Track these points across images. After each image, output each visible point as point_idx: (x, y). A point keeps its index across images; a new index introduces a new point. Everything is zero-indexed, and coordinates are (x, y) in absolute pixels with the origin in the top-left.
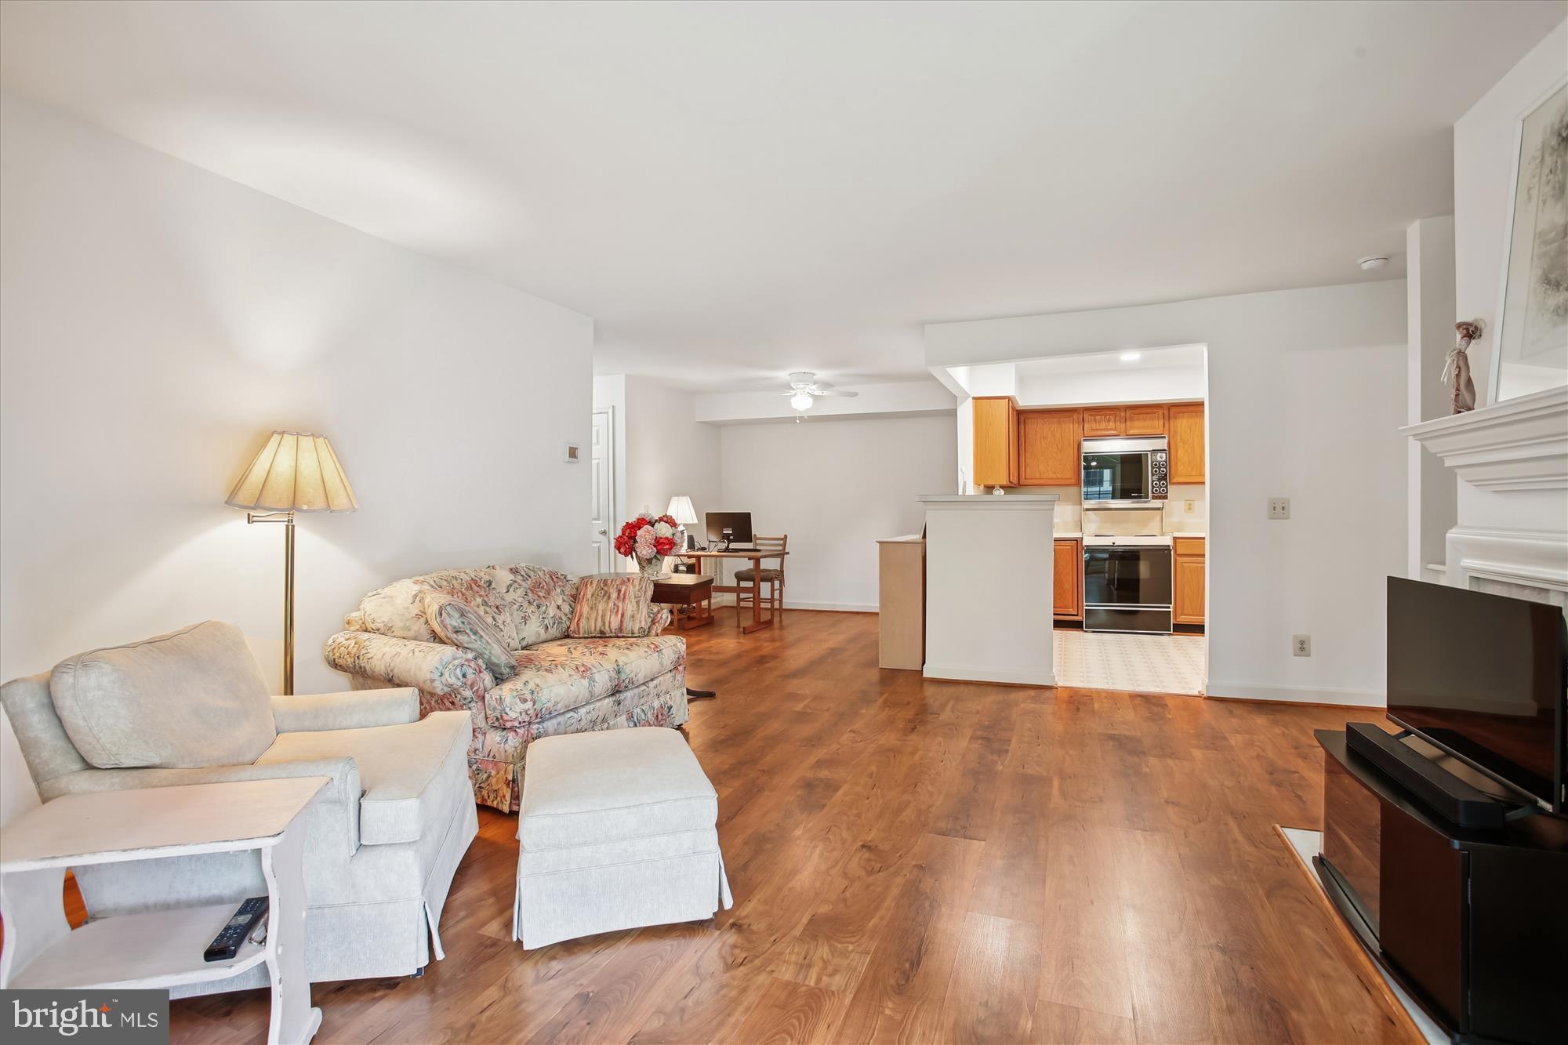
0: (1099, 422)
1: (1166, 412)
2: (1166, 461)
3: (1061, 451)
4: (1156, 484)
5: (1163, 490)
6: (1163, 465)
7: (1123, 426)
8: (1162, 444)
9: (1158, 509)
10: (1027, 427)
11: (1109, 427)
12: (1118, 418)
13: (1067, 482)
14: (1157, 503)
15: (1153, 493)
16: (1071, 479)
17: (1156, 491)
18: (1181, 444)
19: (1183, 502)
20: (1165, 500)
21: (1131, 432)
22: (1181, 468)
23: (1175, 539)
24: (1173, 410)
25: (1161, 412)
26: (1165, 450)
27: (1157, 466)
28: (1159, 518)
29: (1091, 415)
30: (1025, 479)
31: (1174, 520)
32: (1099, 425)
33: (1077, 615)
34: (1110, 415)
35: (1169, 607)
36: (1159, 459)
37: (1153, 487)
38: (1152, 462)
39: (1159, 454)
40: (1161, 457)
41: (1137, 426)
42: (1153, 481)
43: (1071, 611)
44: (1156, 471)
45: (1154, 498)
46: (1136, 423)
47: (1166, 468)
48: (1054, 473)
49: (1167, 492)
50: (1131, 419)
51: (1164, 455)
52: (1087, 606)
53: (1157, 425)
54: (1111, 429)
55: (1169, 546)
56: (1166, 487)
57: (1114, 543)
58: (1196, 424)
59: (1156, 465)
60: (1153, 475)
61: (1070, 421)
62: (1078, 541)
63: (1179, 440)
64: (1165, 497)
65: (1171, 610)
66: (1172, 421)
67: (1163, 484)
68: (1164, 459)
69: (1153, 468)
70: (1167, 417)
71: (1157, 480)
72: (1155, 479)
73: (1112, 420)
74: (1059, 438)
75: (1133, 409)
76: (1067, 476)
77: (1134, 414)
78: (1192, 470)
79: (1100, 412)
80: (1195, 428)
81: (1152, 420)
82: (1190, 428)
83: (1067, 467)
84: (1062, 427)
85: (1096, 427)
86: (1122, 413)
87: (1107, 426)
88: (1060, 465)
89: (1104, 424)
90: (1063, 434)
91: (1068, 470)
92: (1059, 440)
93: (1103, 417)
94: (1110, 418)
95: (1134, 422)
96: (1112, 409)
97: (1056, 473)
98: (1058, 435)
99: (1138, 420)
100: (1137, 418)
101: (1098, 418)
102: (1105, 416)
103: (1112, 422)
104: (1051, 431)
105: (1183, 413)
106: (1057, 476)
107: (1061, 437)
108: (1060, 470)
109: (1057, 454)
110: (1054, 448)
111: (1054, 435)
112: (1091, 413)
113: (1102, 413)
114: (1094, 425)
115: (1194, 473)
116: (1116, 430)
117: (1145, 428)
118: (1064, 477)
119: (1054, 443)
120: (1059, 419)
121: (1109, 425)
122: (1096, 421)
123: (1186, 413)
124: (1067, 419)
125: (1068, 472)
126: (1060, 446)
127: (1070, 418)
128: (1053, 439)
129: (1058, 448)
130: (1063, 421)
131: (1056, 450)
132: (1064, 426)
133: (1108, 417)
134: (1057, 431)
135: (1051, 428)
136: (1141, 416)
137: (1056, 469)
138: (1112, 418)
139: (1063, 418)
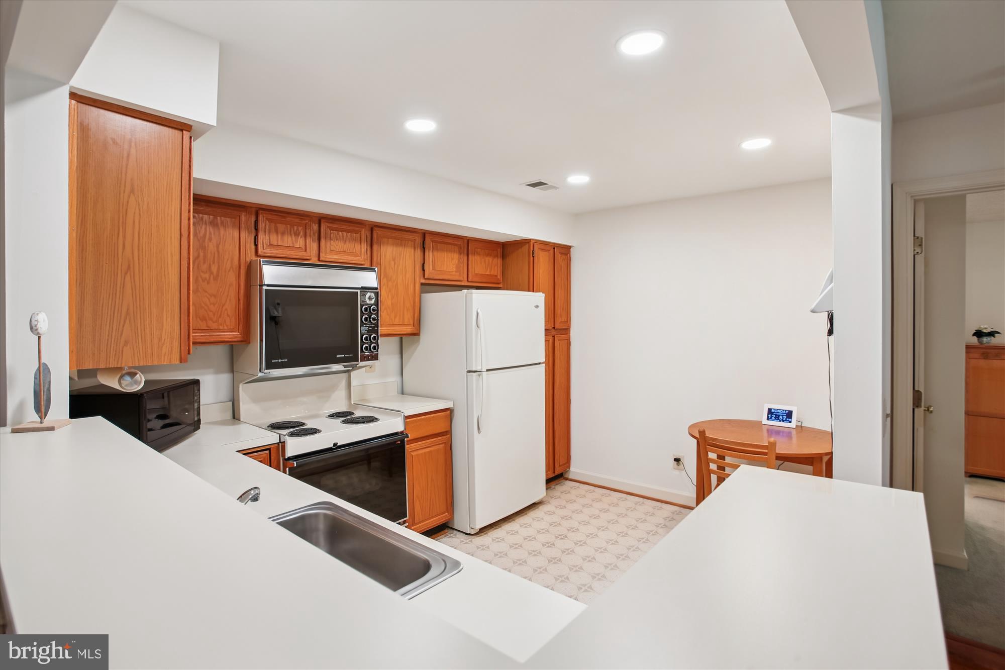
0: (283, 234)
1: (369, 235)
3: (216, 279)
4: (366, 339)
5: (374, 348)
6: (373, 310)
7: (314, 245)
8: (371, 279)
11: (297, 245)
12: (308, 232)
13: (229, 337)
15: (362, 351)
16: (233, 331)
17: (366, 348)
21: (328, 257)
23: (406, 419)
24: (377, 233)
25: (363, 232)
26: (376, 289)
27: (368, 310)
28: (343, 383)
29: (270, 221)
32: (282, 240)
34: (298, 225)
36: (368, 302)
37: (363, 343)
38: (362, 306)
39: (368, 295)
40: (370, 299)
41: (337, 248)
42: (362, 335)
44: (366, 319)
45: (363, 359)
46: (333, 245)
47: (376, 314)
49: (378, 350)
50: (327, 237)
51: (373, 295)
53: (360, 251)
56: (377, 342)
58: (400, 255)
59: (365, 309)
60: (362, 324)
61: (234, 225)
62: (271, 450)
64: (376, 358)
66: (374, 248)
67: (374, 338)
68: (373, 301)
69: (362, 314)
70: (369, 241)
71: (366, 332)
72: (364, 331)
73: (302, 233)
74: (214, 254)
75: (330, 221)
76: (227, 326)
77: (332, 229)
78: (395, 317)
79: (285, 217)
80: (400, 259)
81: (354, 243)
82: (394, 260)
83: (226, 309)
84: (220, 234)
85: (278, 241)
86: (315, 225)
87: (293, 243)
88: (214, 304)
89: (290, 238)
90: (221, 247)
91: (228, 315)
92: (214, 257)
93: (289, 226)
94: (298, 229)
95: (332, 242)
96: (301, 216)
97: (206, 320)
98: (211, 247)
99: (337, 240)
100: (336, 236)
101: (281, 227)
102: (292, 226)
103: (301, 237)
104: (199, 238)
105: (388, 238)
106: (207, 326)
107: (218, 252)
108: (214, 314)
109: (208, 283)
110: (202, 272)
111: (205, 246)
112: (270, 217)
113: (288, 219)
114: (275, 239)
115: (397, 321)
116: (306, 250)
117: (344, 252)
118: (221, 327)
119: (204, 263)
120: (215, 217)
121: (297, 242)
122: (277, 232)
123: (391, 238)
124: (228, 220)
125: (228, 318)
126: (214, 269)
127: (233, 219)
128: (202, 254)
129: (212, 273)
130: (222, 223)
131: (207, 276)
132: (222, 232)
133: (295, 228)
134: (210, 239)
135: (200, 232)
136: (340, 233)
137: (206, 311)
138: (302, 231)
139: (222, 218)
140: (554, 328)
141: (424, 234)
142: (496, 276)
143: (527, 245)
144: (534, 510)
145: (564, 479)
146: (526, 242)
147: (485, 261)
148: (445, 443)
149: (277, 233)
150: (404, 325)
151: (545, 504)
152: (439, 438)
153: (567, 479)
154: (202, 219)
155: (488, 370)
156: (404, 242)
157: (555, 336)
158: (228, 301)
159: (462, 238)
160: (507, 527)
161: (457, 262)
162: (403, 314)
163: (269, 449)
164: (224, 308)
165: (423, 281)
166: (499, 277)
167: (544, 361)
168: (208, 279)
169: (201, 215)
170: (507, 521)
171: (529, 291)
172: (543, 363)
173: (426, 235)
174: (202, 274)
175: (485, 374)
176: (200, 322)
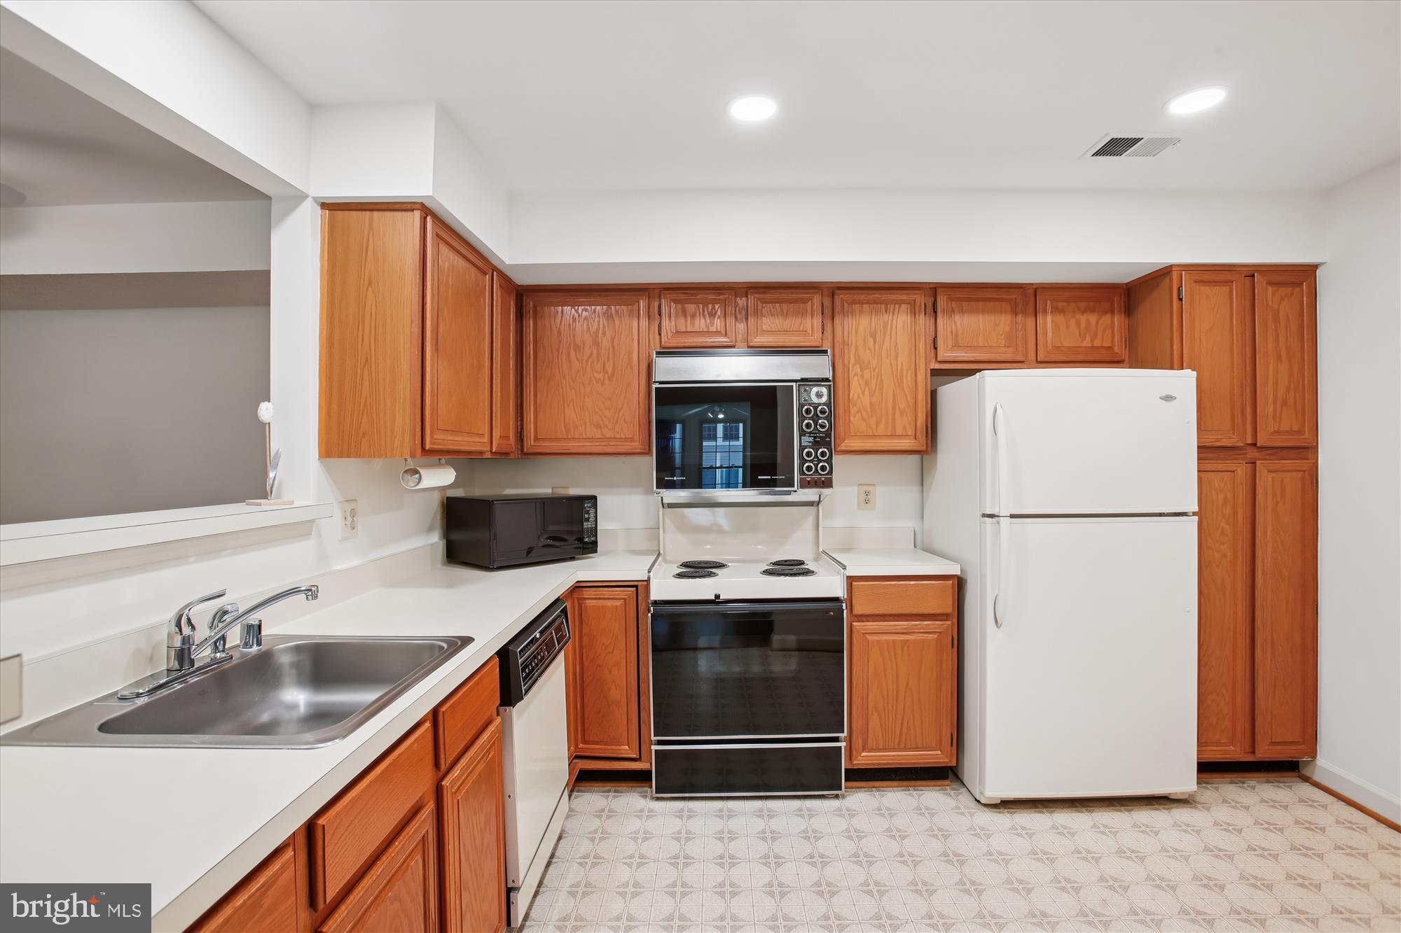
0: (693, 316)
1: (827, 302)
2: (828, 404)
3: (610, 379)
4: (809, 454)
5: (823, 468)
6: (823, 412)
7: (741, 327)
8: (818, 366)
9: (811, 504)
10: (539, 324)
11: (713, 329)
12: (729, 309)
13: (626, 447)
14: (810, 494)
15: (802, 472)
16: (632, 440)
17: (809, 468)
18: (857, 369)
19: (856, 488)
20: (826, 491)
21: (759, 340)
22: (856, 420)
23: (851, 580)
24: (841, 297)
25: (817, 299)
26: (827, 380)
27: (812, 413)
28: (810, 521)
29: (676, 302)
30: (536, 439)
31: (838, 522)
32: (693, 324)
33: (639, 759)
34: (714, 302)
35: (836, 740)
36: (815, 400)
37: (803, 461)
38: (801, 406)
39: (815, 390)
40: (818, 395)
41: (772, 326)
42: (802, 448)
43: (625, 750)
44: (808, 426)
45: (805, 484)
46: (768, 323)
47: (827, 418)
48: (598, 426)
49: (831, 472)
50: (757, 313)
51: (824, 390)
52: (660, 743)
53: (809, 327)
54: (717, 333)
55: (837, 600)
56: (829, 461)
57: (717, 596)
58: (885, 327)
59: (808, 411)
60: (802, 433)
61: (631, 313)
62: (639, 588)
63: (852, 361)
64: (828, 484)
65: (843, 744)
66: (838, 320)
67: (823, 454)
68: (824, 399)
69: (802, 418)
70: (828, 312)
71: (810, 444)
72: (806, 444)
73: (719, 312)
74: (609, 349)
75: (761, 290)
76: (624, 435)
77: (764, 302)
78: (878, 424)
79: (695, 295)
80: (885, 335)
81: (800, 316)
82: (873, 336)
83: (623, 415)
84: (614, 327)
85: (686, 326)
86: (741, 299)
87: (708, 327)
88: (609, 409)
89: (703, 321)
90: (616, 340)
91: (626, 422)
92: (609, 353)
93: (701, 306)
94: (714, 308)
95: (764, 319)
96: (718, 290)
97: (601, 427)
98: (605, 343)
99: (772, 315)
100: (771, 311)
101: (691, 308)
102: (705, 304)
103: (719, 317)
104: (592, 333)
105: (861, 303)
106: (603, 435)
107: (613, 346)
108: (610, 422)
109: (603, 384)
110: (596, 372)
111: (599, 342)
112: (675, 296)
113: (699, 296)
114: (682, 324)
115: (881, 430)
116: (726, 335)
117: (786, 331)
118: (618, 436)
119: (598, 360)
120: (609, 306)
121: (712, 325)
122: (685, 314)
123: (867, 303)
124: (624, 308)
125: (626, 425)
126: (609, 367)
127: (630, 307)
128: (595, 351)
129: (606, 372)
130: (617, 312)
131: (601, 376)
132: (617, 322)
133: (710, 306)
134: (604, 333)
135: (592, 326)
136: (777, 305)
137: (601, 417)
138: (719, 310)
139: (617, 307)
140: (1255, 445)
141: (934, 290)
142: (1110, 348)
143: (1167, 280)
144: (1156, 809)
145: (1299, 777)
146: (1165, 273)
147: (1078, 324)
148: (940, 633)
149: (685, 316)
150: (894, 436)
151: (1195, 808)
152: (926, 623)
153: (1307, 779)
154: (595, 311)
155: (1012, 516)
156: (892, 306)
157: (1258, 462)
158: (625, 405)
159: (1021, 288)
160: (1064, 818)
161: (1007, 328)
162: (894, 420)
163: (636, 587)
164: (621, 414)
165: (937, 366)
166: (1116, 349)
167: (1197, 510)
168: (602, 379)
169: (593, 307)
170: (1077, 807)
171: (1172, 368)
172: (1194, 514)
173: (938, 290)
174: (596, 374)
175: (1005, 522)
176: (594, 429)
